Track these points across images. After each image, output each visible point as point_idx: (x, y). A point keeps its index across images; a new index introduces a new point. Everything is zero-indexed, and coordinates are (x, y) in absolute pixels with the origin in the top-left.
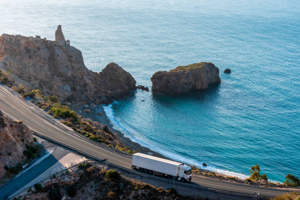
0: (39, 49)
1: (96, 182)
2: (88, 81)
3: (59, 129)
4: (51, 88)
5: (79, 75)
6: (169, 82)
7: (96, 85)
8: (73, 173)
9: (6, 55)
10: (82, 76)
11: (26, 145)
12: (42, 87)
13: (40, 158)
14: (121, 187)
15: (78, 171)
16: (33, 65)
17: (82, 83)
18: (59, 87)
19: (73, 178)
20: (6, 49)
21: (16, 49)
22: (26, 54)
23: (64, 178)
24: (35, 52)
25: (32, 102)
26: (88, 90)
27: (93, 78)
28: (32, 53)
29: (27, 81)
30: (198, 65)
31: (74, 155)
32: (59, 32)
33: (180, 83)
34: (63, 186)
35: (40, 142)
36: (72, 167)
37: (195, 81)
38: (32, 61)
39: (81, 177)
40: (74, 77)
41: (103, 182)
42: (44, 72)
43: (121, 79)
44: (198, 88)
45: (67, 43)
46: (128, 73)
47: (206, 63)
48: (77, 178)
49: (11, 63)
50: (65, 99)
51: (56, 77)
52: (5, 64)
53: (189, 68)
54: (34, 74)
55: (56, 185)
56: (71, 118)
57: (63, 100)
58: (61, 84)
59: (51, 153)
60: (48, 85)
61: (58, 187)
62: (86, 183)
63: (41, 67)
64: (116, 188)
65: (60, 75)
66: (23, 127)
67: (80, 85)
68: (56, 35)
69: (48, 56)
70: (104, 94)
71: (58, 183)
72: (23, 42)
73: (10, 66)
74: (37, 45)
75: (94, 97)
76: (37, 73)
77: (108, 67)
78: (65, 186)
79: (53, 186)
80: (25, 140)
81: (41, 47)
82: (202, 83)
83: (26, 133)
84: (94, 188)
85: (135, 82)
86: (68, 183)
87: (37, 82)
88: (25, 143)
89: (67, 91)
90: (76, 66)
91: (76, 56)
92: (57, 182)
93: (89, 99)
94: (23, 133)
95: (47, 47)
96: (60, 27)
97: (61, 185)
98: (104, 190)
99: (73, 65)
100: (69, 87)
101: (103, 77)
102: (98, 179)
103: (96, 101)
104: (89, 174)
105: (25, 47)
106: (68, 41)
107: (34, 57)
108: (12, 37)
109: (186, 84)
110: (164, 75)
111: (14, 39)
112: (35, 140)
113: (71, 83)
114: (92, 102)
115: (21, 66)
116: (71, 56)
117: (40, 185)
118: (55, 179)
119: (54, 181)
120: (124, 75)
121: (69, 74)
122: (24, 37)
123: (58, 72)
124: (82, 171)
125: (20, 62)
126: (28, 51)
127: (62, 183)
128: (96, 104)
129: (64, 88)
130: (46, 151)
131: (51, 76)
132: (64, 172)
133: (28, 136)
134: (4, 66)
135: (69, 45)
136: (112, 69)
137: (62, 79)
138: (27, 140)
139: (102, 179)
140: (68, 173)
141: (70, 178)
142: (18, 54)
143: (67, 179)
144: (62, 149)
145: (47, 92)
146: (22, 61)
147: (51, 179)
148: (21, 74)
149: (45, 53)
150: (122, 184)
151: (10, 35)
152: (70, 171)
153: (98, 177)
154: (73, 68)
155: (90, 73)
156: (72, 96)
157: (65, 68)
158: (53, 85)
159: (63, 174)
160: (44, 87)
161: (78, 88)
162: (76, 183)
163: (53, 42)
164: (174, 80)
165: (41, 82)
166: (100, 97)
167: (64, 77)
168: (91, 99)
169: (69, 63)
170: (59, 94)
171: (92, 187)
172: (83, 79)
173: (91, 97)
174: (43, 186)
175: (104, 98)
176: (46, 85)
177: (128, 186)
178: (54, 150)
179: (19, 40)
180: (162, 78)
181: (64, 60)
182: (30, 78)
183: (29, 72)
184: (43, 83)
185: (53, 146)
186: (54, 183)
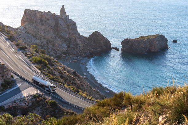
0: (48, 20)
1: (41, 108)
2: (79, 42)
3: (31, 71)
4: (53, 45)
5: (74, 38)
6: (132, 46)
7: (84, 45)
8: (28, 101)
9: (27, 23)
10: (75, 39)
11: (4, 80)
12: (48, 44)
13: (10, 89)
14: (57, 112)
15: (32, 99)
16: (44, 29)
17: (75, 43)
18: (59, 45)
19: (27, 104)
20: (27, 19)
21: (33, 19)
22: (40, 22)
23: (21, 104)
24: (46, 22)
25: (22, 52)
26: (78, 48)
27: (83, 41)
28: (44, 22)
29: (39, 40)
30: (154, 36)
31: (33, 88)
32: (63, 10)
33: (140, 47)
34: (20, 109)
35: (15, 79)
36: (29, 96)
37: (150, 47)
38: (43, 27)
39: (33, 103)
40: (70, 39)
41: (46, 108)
42: (51, 35)
43: (101, 42)
44: (152, 51)
45: (67, 17)
46: (106, 38)
47: (159, 35)
48: (30, 104)
49: (29, 28)
50: (62, 53)
51: (57, 38)
52: (25, 28)
53: (147, 38)
54: (44, 36)
55: (15, 108)
56: (42, 64)
57: (61, 53)
58: (61, 43)
59: (19, 86)
60: (52, 43)
61: (16, 109)
62: (36, 108)
63: (49, 31)
64: (53, 113)
65: (61, 37)
66: (4, 67)
67: (73, 44)
68: (61, 11)
69: (54, 24)
70: (89, 51)
71: (17, 107)
72: (38, 15)
73: (29, 29)
74: (47, 17)
75: (81, 52)
76: (46, 35)
77: (93, 33)
78: (21, 109)
79: (13, 108)
80: (4, 76)
81: (50, 19)
82: (155, 48)
83: (6, 72)
84: (39, 112)
85: (111, 44)
86: (23, 107)
87: (45, 41)
88: (4, 78)
89: (64, 48)
90: (72, 32)
91: (72, 25)
92: (16, 105)
93: (78, 53)
94: (4, 72)
95: (54, 19)
96: (63, 6)
97: (19, 108)
98: (45, 113)
99: (70, 31)
100: (66, 45)
101: (89, 40)
102: (43, 106)
103: (82, 55)
104: (38, 102)
105: (40, 18)
106: (68, 16)
107: (45, 24)
108: (31, 11)
109: (144, 48)
110: (130, 41)
111: (33, 13)
112: (12, 77)
113: (68, 42)
114: (80, 55)
115: (36, 30)
116: (69, 26)
117: (4, 106)
118: (15, 104)
119: (14, 105)
120: (104, 40)
121: (67, 37)
122: (39, 11)
123: (60, 35)
124: (34, 100)
125: (35, 27)
126: (41, 20)
127: (20, 106)
128: (82, 57)
129: (63, 45)
130: (16, 84)
131: (54, 38)
132: (22, 100)
133: (7, 74)
134: (25, 29)
135: (69, 18)
136: (96, 35)
137: (61, 39)
138: (6, 76)
139: (45, 106)
140: (24, 100)
141: (25, 104)
142: (35, 22)
143: (23, 104)
144: (27, 84)
145: (51, 47)
146: (37, 27)
147: (12, 103)
148: (35, 35)
149: (52, 23)
150: (57, 110)
151: (31, 10)
152: (27, 99)
153: (44, 104)
154: (70, 33)
155: (81, 37)
156: (67, 51)
157: (65, 33)
158: (55, 43)
159: (21, 101)
160: (49, 44)
161: (71, 46)
162: (29, 107)
163: (58, 16)
164: (136, 45)
165: (48, 41)
166: (86, 53)
167: (64, 38)
168: (79, 53)
169: (67, 30)
170: (59, 49)
171: (38, 111)
172: (76, 40)
173: (80, 53)
174: (6, 108)
175: (88, 54)
176: (51, 43)
177: (61, 112)
178: (22, 84)
179: (36, 13)
180: (128, 43)
181: (64, 27)
182: (41, 38)
183: (41, 34)
184: (49, 42)
185: (23, 82)
186: (14, 106)
